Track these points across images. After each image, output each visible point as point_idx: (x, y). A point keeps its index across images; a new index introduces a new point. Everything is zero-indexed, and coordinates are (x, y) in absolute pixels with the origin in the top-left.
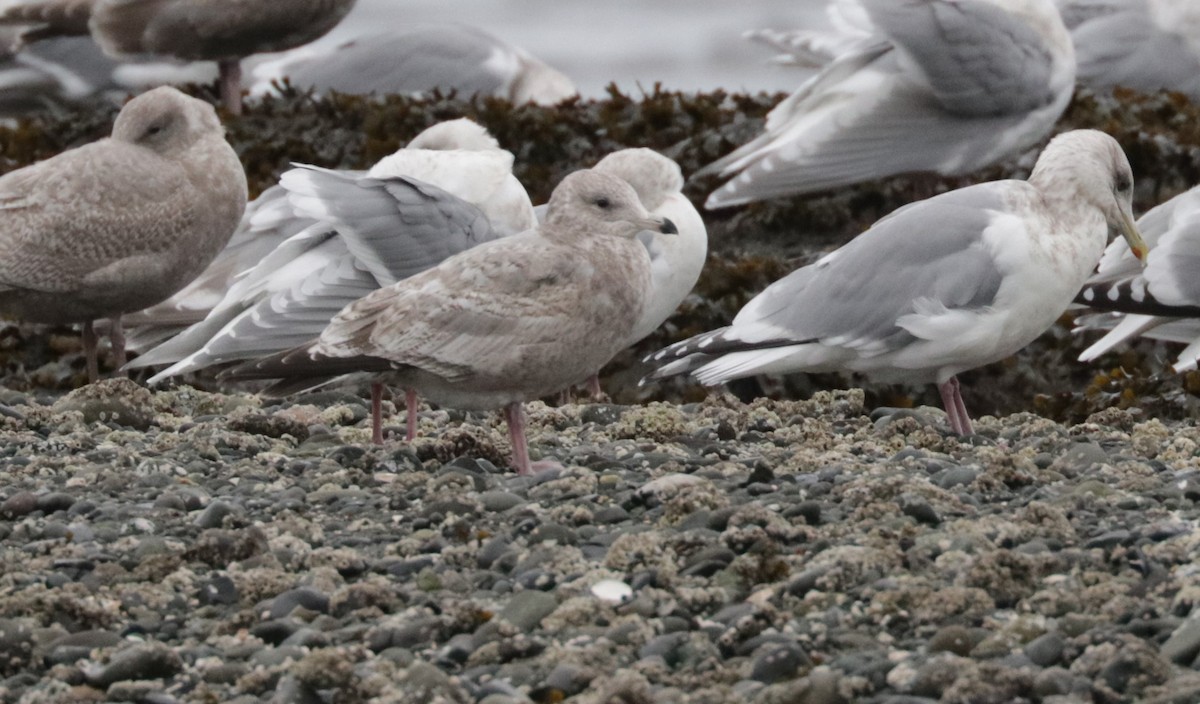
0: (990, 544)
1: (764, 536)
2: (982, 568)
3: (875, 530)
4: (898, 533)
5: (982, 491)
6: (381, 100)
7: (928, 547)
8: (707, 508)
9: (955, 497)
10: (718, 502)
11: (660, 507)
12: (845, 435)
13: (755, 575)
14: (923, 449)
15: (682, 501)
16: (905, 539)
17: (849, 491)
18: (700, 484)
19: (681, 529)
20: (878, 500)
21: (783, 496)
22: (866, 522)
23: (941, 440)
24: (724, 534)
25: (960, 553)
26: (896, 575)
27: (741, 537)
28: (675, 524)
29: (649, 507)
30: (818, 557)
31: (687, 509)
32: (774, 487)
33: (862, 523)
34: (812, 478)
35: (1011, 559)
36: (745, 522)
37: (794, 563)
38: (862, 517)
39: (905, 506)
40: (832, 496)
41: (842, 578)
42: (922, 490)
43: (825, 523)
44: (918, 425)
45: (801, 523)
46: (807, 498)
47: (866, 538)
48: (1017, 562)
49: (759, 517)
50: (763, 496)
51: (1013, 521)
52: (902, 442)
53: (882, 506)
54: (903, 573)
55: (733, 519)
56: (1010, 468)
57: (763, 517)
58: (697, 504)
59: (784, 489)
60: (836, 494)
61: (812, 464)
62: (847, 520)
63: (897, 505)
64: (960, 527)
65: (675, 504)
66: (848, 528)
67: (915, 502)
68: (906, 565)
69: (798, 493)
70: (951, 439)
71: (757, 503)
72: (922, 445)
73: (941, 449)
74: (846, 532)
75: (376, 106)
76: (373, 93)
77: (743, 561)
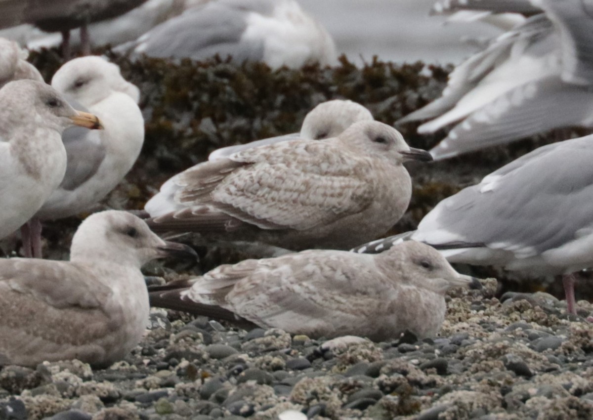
0: (566, 392)
1: (405, 382)
2: (556, 409)
3: (485, 380)
4: (501, 382)
5: (565, 354)
6: (177, 62)
7: (520, 393)
8: (367, 361)
9: (544, 358)
10: (375, 357)
11: (334, 359)
12: (478, 311)
13: (395, 410)
14: (532, 323)
15: (349, 355)
16: (505, 387)
17: (470, 351)
18: (364, 343)
19: (347, 376)
20: (490, 358)
21: (423, 354)
22: (480, 374)
23: (546, 317)
24: (377, 379)
25: (543, 398)
26: (496, 413)
27: (389, 382)
28: (343, 371)
29: (326, 359)
30: (442, 398)
31: (352, 361)
32: (417, 347)
33: (476, 374)
34: (446, 342)
35: (578, 403)
36: (392, 371)
37: (424, 402)
38: (477, 371)
39: (507, 364)
40: (457, 355)
41: (457, 413)
42: (521, 352)
43: (450, 374)
44: (530, 305)
45: (432, 373)
46: (439, 356)
47: (478, 385)
48: (582, 406)
49: (402, 368)
50: (409, 353)
51: (583, 376)
52: (518, 317)
53: (491, 363)
54: (501, 411)
55: (383, 369)
56: (586, 338)
57: (405, 368)
58: (360, 358)
59: (424, 348)
60: (461, 353)
61: (448, 331)
62: (466, 372)
63: (502, 363)
64: (545, 380)
65: (344, 357)
66: (467, 378)
67: (515, 361)
68: (504, 405)
69: (433, 352)
70: (553, 316)
71: (404, 357)
72: (532, 320)
73: (546, 324)
74: (465, 381)
75: (174, 67)
76: (172, 58)
77: (387, 399)
